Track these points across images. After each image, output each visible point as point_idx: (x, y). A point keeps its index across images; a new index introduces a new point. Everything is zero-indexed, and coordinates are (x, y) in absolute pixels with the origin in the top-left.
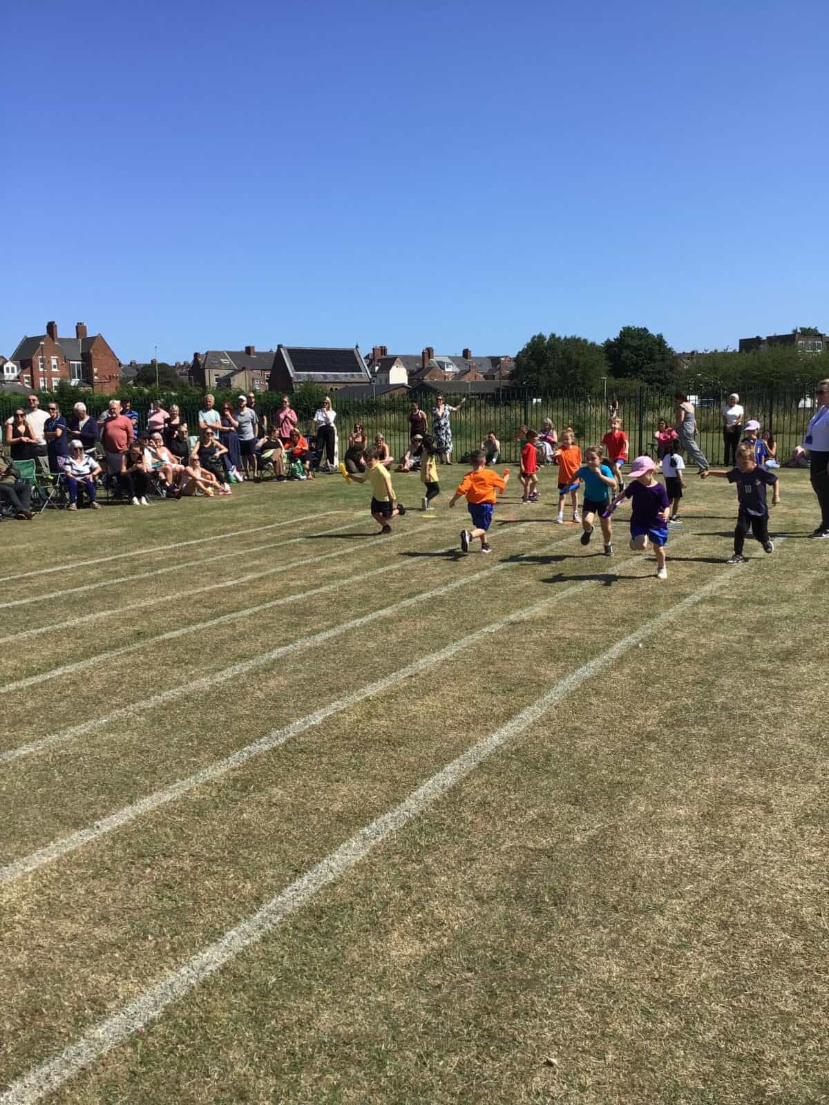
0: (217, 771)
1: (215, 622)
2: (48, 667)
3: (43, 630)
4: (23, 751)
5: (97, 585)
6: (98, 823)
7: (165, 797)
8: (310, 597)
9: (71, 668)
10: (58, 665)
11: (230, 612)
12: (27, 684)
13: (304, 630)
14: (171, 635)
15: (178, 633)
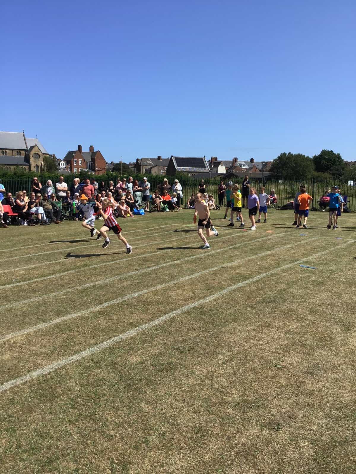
0: (95, 309)
1: (113, 262)
2: (49, 274)
3: (51, 262)
4: (33, 300)
5: (75, 248)
6: (51, 321)
7: (76, 315)
8: (152, 255)
9: (57, 275)
10: (53, 274)
12: (41, 279)
13: (144, 266)
14: (96, 266)
15: (99, 265)
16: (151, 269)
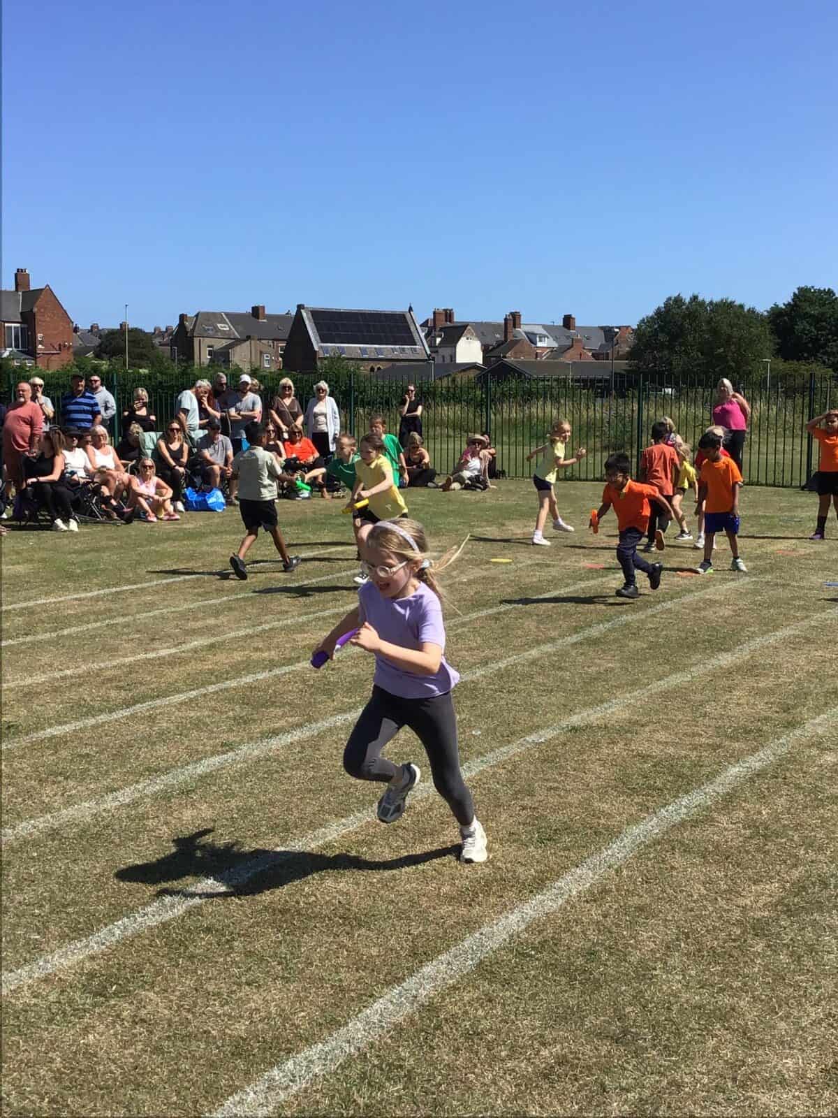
1: (126, 713)
11: (153, 698)
13: (256, 729)
14: (57, 731)
15: (68, 728)
16: (288, 739)
